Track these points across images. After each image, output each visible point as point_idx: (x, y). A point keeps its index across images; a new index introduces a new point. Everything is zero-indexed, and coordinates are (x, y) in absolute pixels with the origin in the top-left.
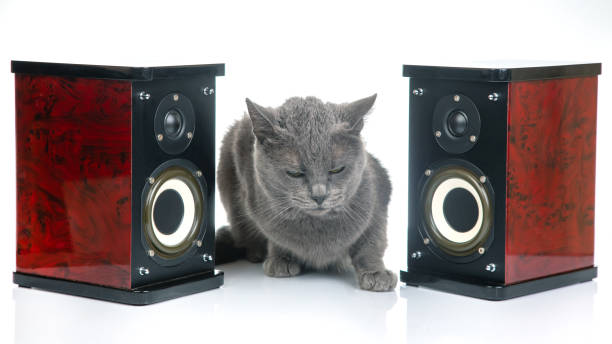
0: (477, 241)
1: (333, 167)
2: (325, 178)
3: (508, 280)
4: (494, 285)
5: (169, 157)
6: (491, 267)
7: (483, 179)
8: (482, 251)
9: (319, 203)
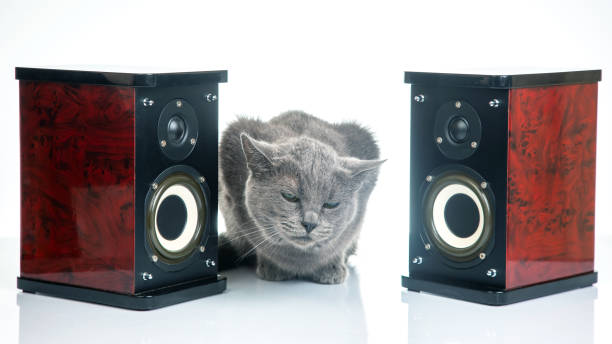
0: (478, 247)
3: (509, 285)
4: (495, 291)
5: (172, 163)
6: (492, 273)
7: (484, 185)
8: (483, 256)
9: (308, 231)
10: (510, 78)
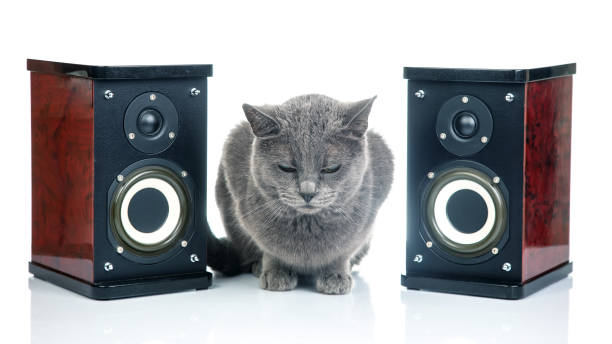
0: (491, 240)
1: (325, 166)
2: (316, 176)
3: (525, 277)
4: (510, 284)
6: (507, 267)
7: (497, 180)
8: (495, 251)
9: (308, 201)
10: (524, 72)
